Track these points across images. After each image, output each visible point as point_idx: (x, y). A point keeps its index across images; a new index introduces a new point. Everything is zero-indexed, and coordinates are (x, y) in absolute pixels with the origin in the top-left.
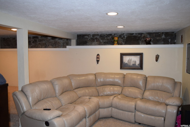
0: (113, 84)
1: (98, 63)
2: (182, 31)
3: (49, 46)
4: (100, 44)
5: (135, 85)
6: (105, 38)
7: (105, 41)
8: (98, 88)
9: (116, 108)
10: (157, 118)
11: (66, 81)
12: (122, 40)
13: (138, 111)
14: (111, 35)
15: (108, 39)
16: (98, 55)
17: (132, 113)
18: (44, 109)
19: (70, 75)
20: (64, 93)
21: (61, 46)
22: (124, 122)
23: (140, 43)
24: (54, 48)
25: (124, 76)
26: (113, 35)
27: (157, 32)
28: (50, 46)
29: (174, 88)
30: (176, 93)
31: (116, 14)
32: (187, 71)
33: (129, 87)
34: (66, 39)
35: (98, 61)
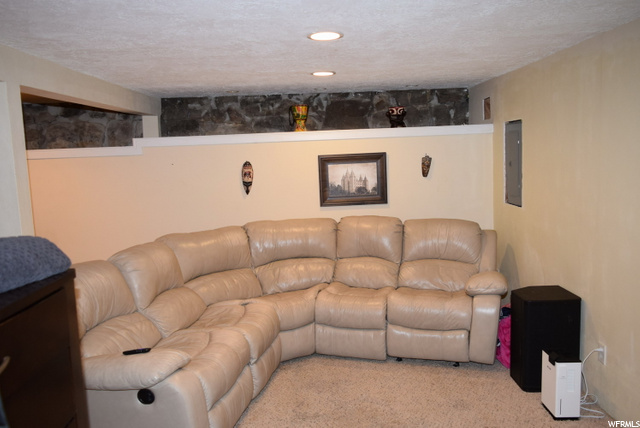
0: (306, 254)
1: (248, 192)
2: (488, 84)
3: (54, 140)
4: (244, 128)
5: (371, 252)
6: (258, 108)
7: (259, 118)
8: (257, 270)
9: (329, 323)
10: (449, 335)
11: (161, 258)
12: (314, 114)
13: (395, 323)
14: (277, 97)
15: (269, 113)
16: (247, 164)
17: (376, 332)
18: (127, 353)
19: (165, 236)
20: (161, 297)
21: (103, 140)
22: (355, 363)
23: (370, 124)
24: (78, 146)
25: (337, 228)
26: (285, 98)
27: (419, 88)
28: (58, 141)
29: (480, 250)
30: (487, 261)
31: (338, 36)
32: (507, 198)
33: (354, 257)
34: (119, 113)
35: (247, 185)
